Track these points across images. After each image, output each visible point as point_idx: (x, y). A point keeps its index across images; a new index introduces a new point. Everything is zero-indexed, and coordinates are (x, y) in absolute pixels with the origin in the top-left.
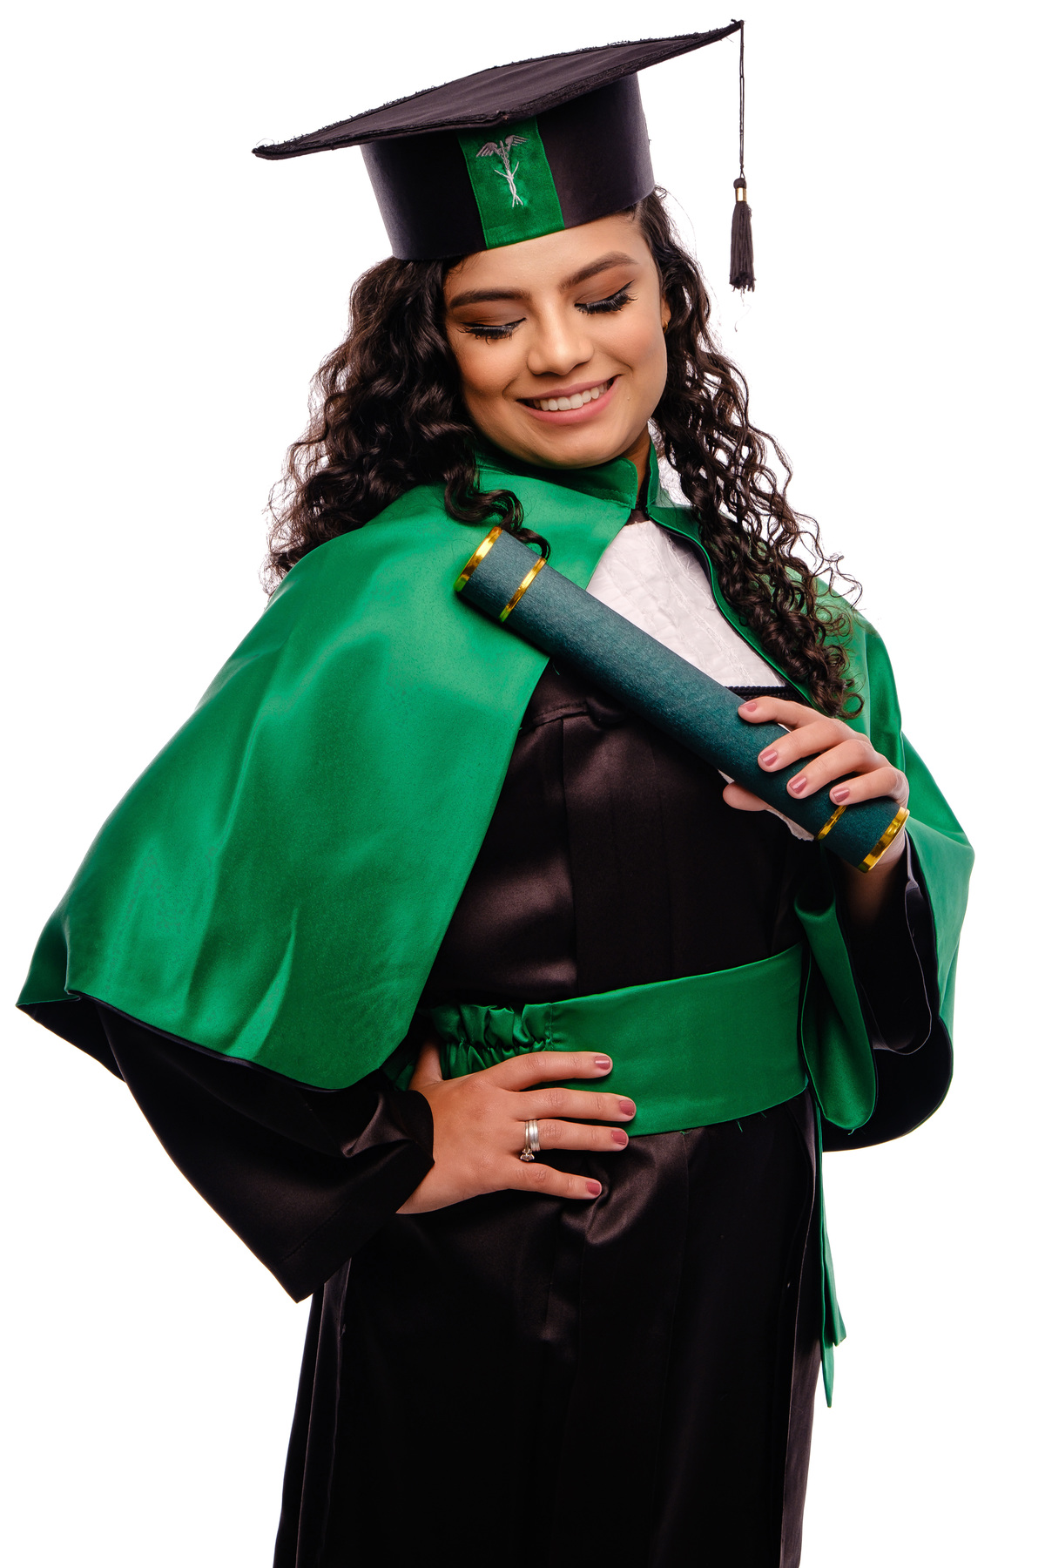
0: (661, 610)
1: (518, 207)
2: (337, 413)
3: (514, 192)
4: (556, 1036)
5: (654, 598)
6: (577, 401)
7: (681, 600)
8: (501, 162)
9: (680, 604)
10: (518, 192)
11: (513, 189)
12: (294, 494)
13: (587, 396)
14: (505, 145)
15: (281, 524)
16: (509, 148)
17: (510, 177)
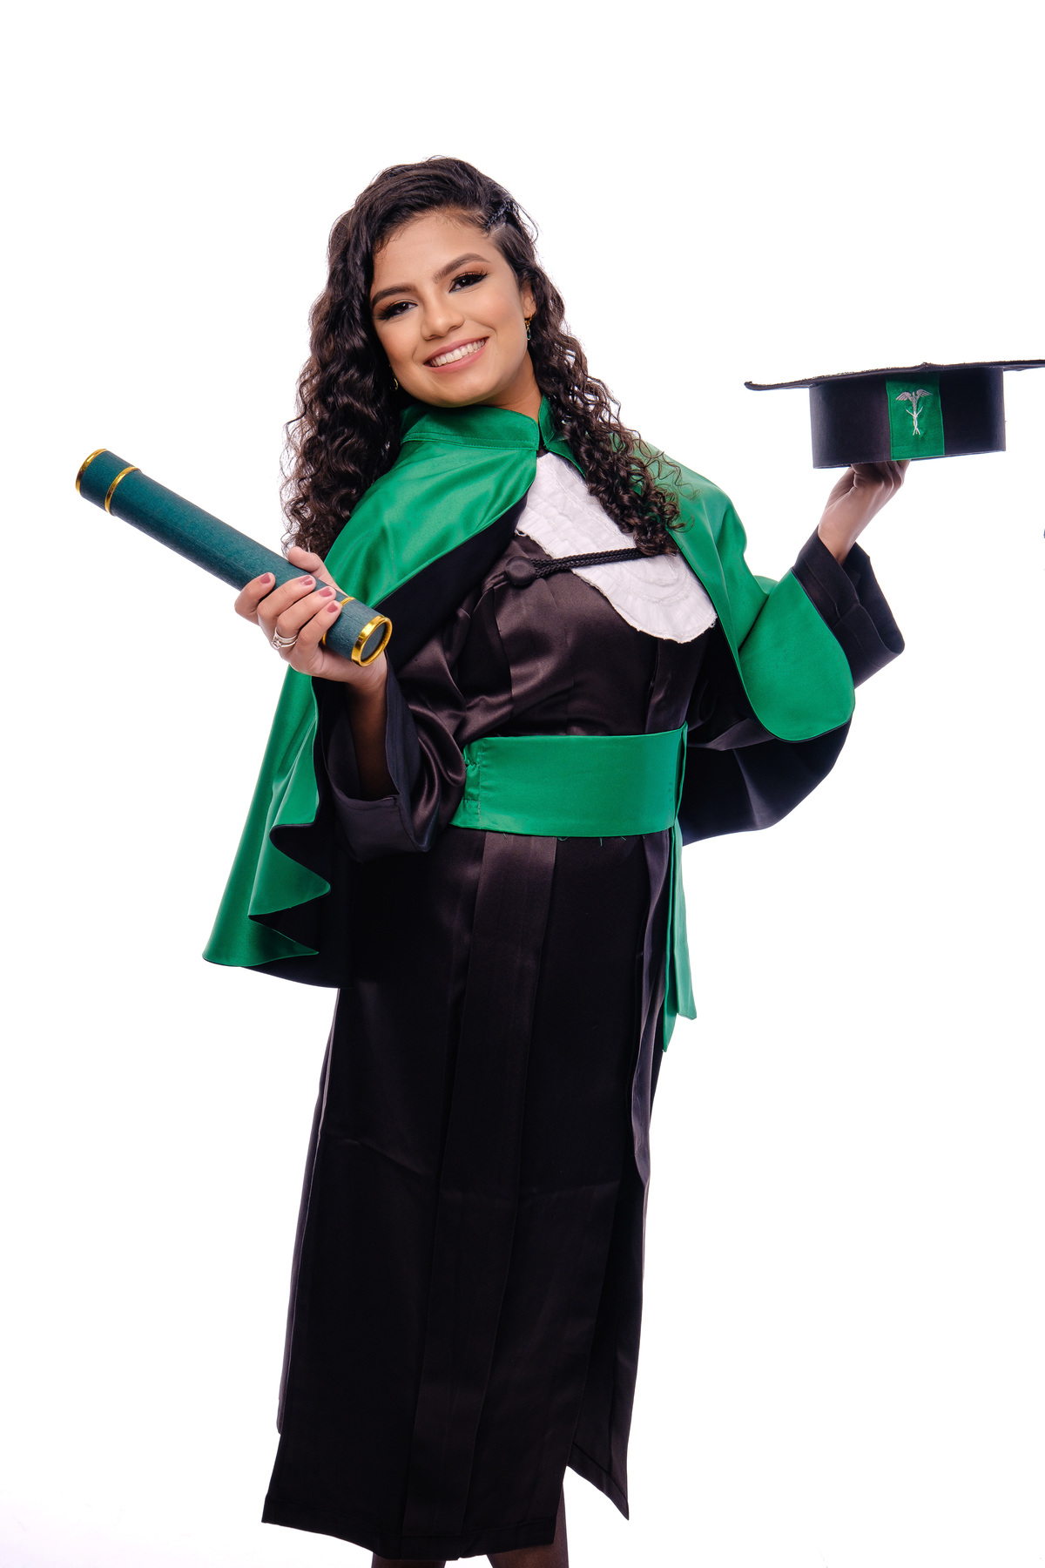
0: (561, 514)
1: (917, 435)
2: (310, 393)
3: (916, 425)
4: (484, 763)
5: (555, 507)
6: (457, 354)
7: (575, 501)
8: (911, 405)
9: (575, 505)
10: (918, 427)
11: (915, 424)
12: (295, 459)
13: (464, 351)
14: (916, 395)
15: (288, 481)
16: (918, 397)
17: (915, 416)
